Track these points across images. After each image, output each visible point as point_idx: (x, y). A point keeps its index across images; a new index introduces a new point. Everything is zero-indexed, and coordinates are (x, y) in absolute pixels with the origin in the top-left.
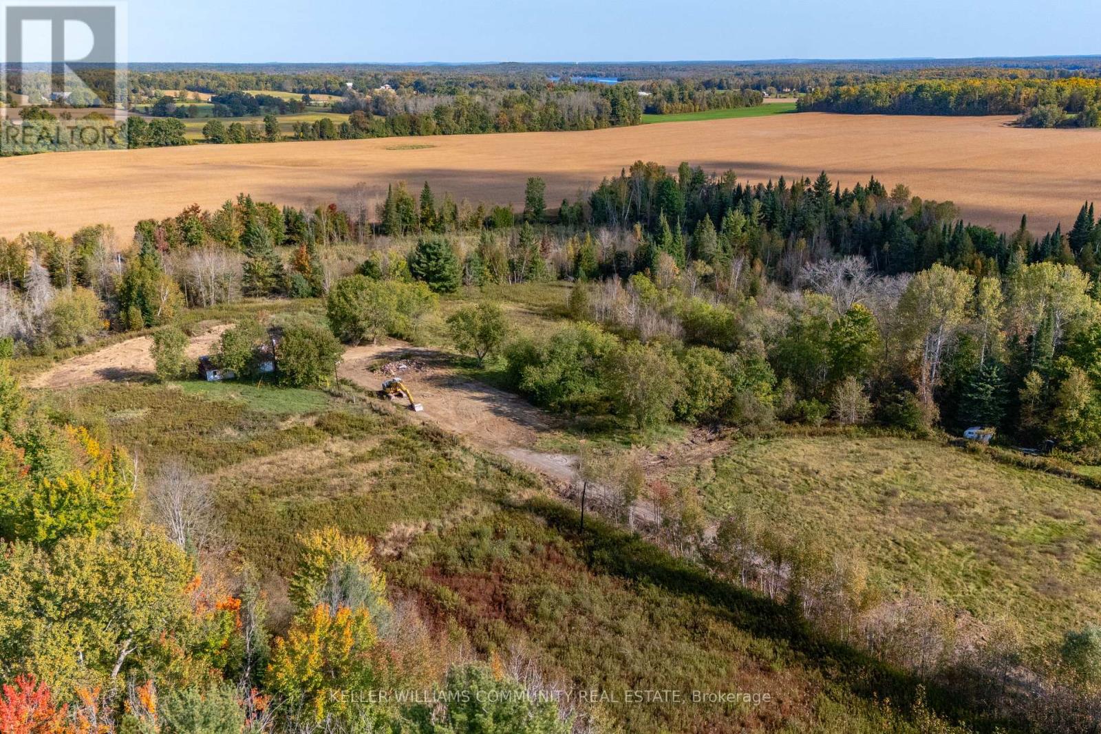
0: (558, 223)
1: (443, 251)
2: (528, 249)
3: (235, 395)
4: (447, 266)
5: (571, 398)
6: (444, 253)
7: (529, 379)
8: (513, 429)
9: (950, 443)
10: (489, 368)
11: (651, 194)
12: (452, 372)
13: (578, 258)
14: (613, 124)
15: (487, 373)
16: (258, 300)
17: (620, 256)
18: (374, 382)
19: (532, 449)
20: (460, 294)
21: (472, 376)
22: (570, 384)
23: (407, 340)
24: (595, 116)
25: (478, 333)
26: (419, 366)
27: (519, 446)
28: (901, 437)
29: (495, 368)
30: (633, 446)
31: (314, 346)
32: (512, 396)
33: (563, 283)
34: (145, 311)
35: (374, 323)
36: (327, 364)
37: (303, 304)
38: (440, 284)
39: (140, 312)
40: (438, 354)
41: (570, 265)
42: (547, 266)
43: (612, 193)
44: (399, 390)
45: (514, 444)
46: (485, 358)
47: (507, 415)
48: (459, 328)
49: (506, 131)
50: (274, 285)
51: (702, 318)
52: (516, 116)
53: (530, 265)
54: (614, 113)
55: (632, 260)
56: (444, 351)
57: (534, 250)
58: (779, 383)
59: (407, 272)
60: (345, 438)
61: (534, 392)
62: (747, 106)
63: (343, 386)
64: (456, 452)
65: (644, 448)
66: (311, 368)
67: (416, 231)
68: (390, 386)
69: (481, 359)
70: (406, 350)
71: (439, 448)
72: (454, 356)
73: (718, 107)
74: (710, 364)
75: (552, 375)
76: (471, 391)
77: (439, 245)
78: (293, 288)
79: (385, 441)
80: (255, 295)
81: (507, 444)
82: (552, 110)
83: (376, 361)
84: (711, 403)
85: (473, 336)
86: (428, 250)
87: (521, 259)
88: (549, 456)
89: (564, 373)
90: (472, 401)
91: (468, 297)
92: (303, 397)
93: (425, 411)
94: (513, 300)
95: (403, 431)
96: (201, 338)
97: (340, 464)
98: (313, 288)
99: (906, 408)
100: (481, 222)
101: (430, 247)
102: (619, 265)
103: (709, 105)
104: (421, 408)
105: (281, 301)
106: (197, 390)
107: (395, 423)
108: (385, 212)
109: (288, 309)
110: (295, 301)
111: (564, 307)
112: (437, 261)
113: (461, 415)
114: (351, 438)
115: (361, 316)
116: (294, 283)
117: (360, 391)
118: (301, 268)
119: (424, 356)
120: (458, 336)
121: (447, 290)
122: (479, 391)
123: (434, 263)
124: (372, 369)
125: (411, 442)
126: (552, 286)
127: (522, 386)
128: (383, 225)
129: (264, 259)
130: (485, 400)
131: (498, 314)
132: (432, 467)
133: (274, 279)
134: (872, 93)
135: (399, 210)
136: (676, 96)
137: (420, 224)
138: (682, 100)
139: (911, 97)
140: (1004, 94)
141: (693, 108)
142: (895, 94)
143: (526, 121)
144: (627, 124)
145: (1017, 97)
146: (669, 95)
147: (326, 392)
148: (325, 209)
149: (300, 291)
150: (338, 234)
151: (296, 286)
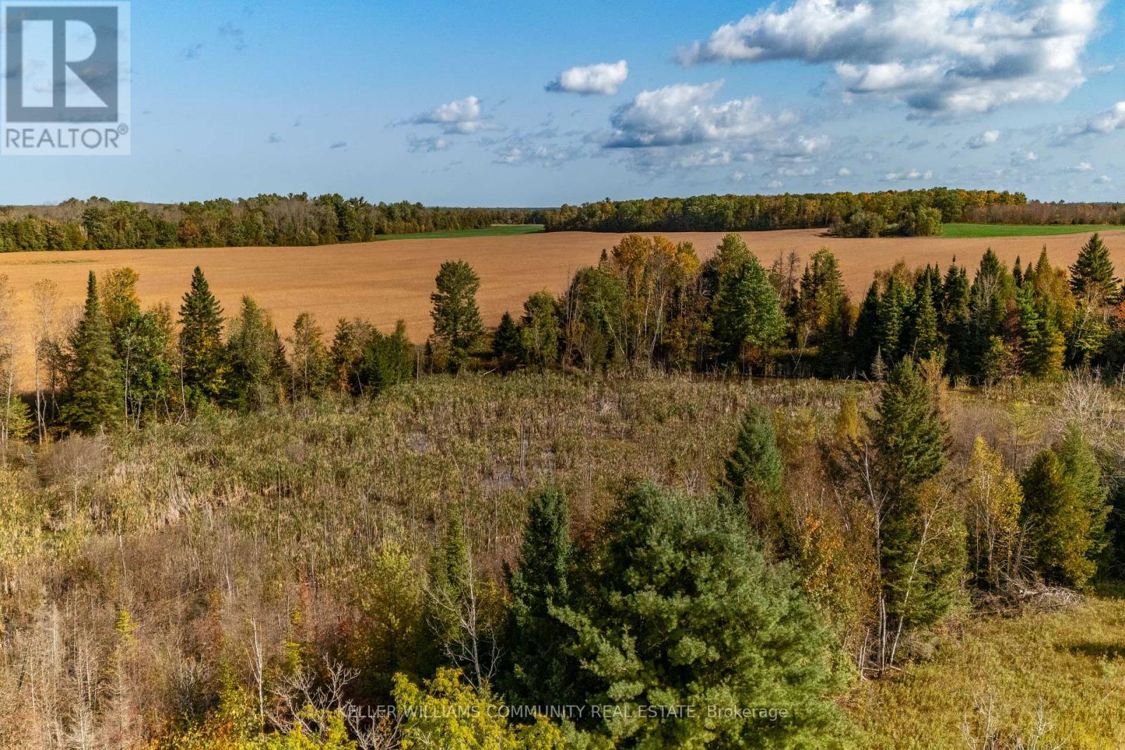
14: (341, 239)
24: (317, 228)
49: (195, 246)
52: (211, 225)
54: (341, 226)
62: (476, 227)
67: (175, 412)
73: (445, 227)
82: (258, 219)
103: (435, 225)
128: (66, 397)
134: (635, 209)
135: (119, 351)
136: (397, 213)
137: (185, 390)
138: (404, 219)
139: (681, 213)
140: (788, 206)
141: (418, 228)
142: (659, 210)
143: (226, 231)
144: (358, 241)
145: (801, 210)
146: (388, 212)
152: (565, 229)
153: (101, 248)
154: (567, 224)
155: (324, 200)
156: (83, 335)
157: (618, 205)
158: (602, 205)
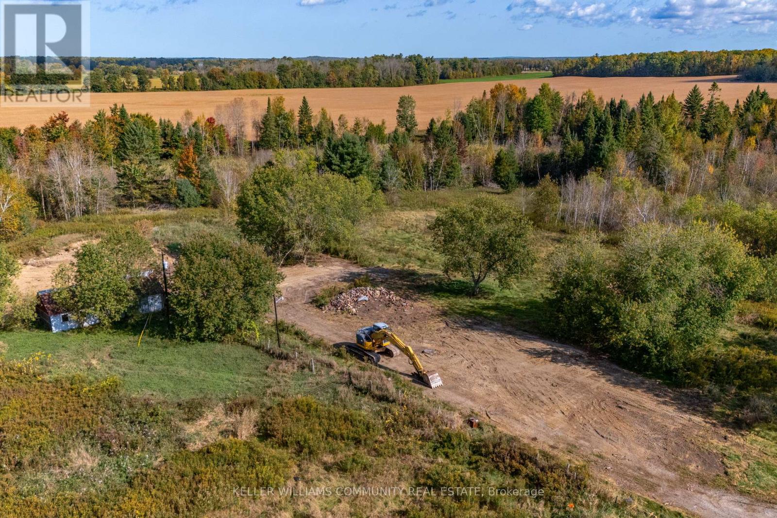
1: (359, 151)
14: (418, 83)
16: (135, 210)
18: (333, 328)
23: (346, 257)
24: (404, 76)
31: (234, 270)
33: (485, 189)
35: (306, 232)
37: (192, 214)
41: (488, 170)
44: (387, 344)
49: (335, 87)
50: (153, 193)
52: (344, 75)
53: (448, 169)
54: (418, 75)
62: (511, 74)
63: (283, 336)
66: (230, 309)
67: (295, 147)
69: (477, 282)
73: (490, 74)
77: (354, 143)
78: (178, 196)
82: (371, 71)
83: (320, 292)
86: (340, 149)
93: (448, 387)
96: (54, 258)
98: (203, 196)
103: (484, 72)
104: (440, 383)
105: (163, 211)
108: (262, 128)
109: (175, 219)
110: (182, 211)
112: (352, 161)
115: (290, 223)
116: (179, 190)
117: (315, 346)
118: (188, 173)
124: (317, 304)
126: (467, 192)
128: (261, 140)
133: (154, 186)
134: (613, 61)
135: (278, 125)
136: (459, 66)
137: (299, 140)
138: (463, 69)
139: (644, 64)
140: (718, 60)
141: (472, 75)
142: (631, 63)
143: (351, 78)
144: (428, 84)
145: (728, 61)
146: (454, 64)
147: (257, 348)
148: (203, 123)
149: (186, 199)
150: (216, 149)
151: (181, 194)
152: (566, 75)
153: (285, 87)
154: (567, 71)
155: (411, 59)
156: (266, 120)
157: (603, 58)
158: (592, 58)
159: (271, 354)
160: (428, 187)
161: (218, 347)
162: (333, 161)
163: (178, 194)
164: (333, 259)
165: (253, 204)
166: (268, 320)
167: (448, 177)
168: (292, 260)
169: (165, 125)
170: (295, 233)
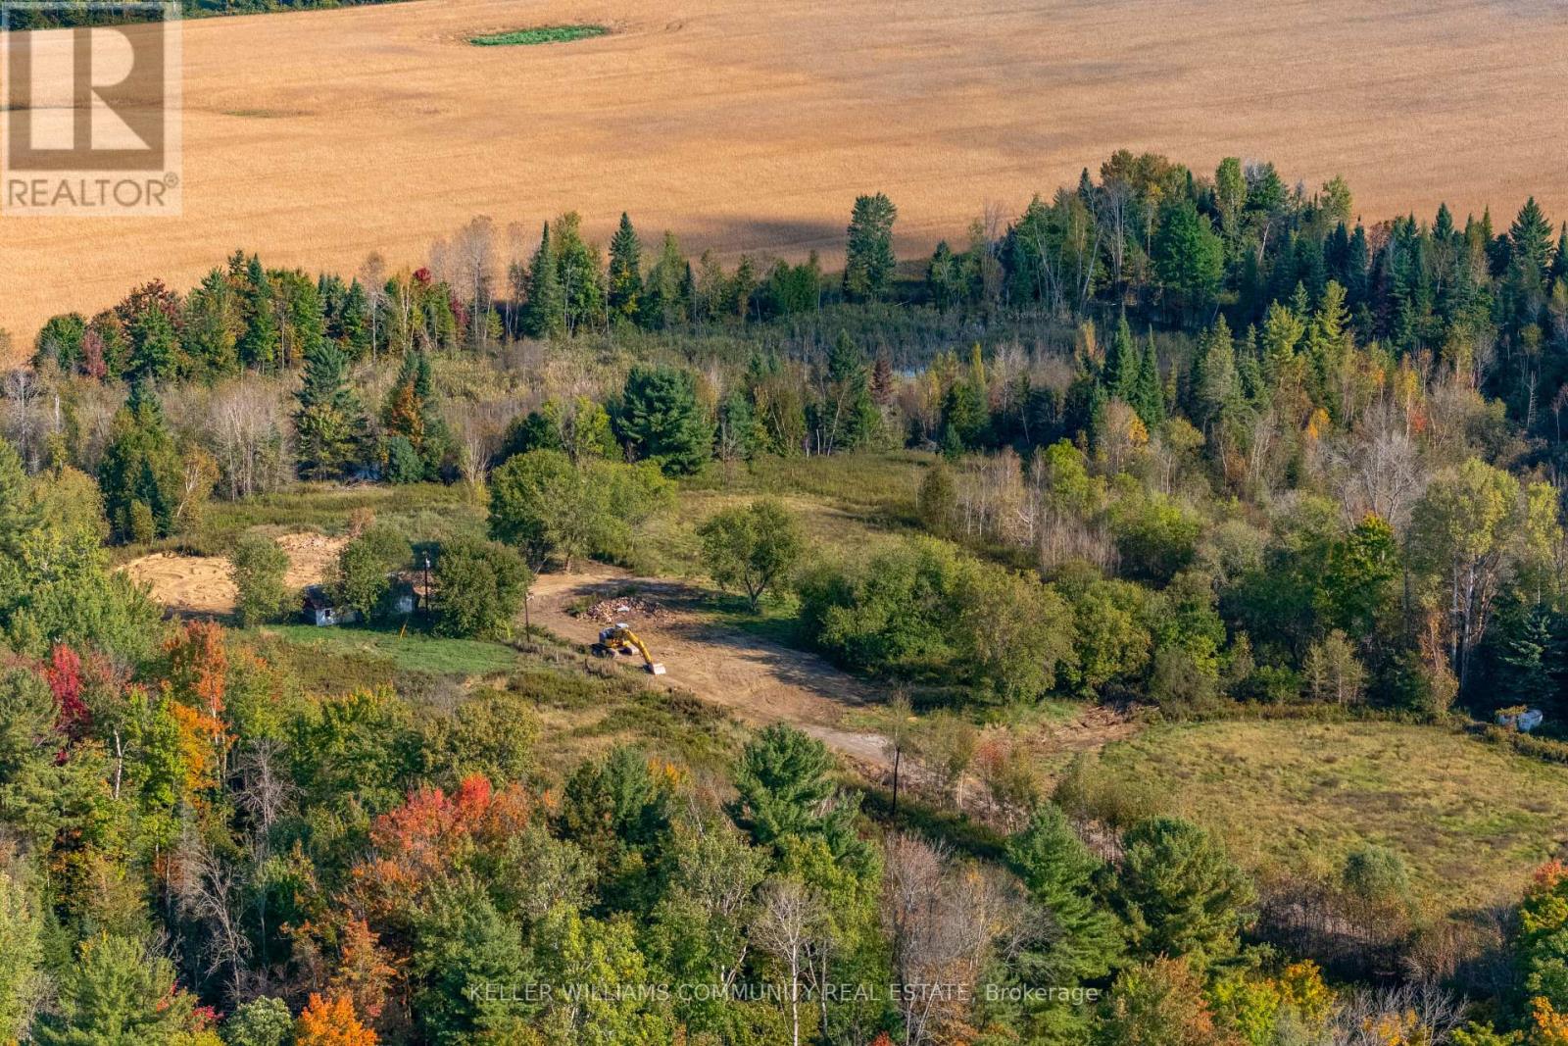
0: (921, 301)
1: (679, 395)
2: (847, 385)
3: (367, 645)
4: (686, 423)
5: (902, 659)
6: (680, 397)
7: (835, 627)
8: (806, 701)
9: (1467, 728)
10: (770, 614)
11: (1149, 230)
12: (706, 618)
13: (950, 402)
15: (767, 623)
16: (326, 486)
17: (1037, 400)
18: (584, 632)
19: (834, 727)
20: (709, 477)
21: (741, 625)
22: (901, 639)
23: (622, 564)
25: (750, 553)
26: (650, 609)
27: (816, 723)
28: (1398, 720)
29: (779, 614)
30: (988, 726)
31: (490, 571)
32: (807, 656)
33: (916, 453)
34: (158, 508)
35: (569, 533)
36: (509, 600)
37: (416, 496)
38: (670, 457)
39: (149, 509)
40: (679, 589)
41: (931, 417)
42: (886, 420)
43: (1054, 230)
44: (626, 643)
45: (808, 719)
46: (761, 598)
47: (800, 683)
48: (718, 544)
50: (350, 457)
51: (1154, 532)
53: (850, 417)
55: (1061, 408)
56: (689, 584)
57: (858, 386)
58: (1231, 641)
59: (608, 434)
60: (556, 707)
61: (842, 647)
63: (533, 637)
64: (723, 726)
65: (1004, 729)
66: (483, 606)
67: (600, 326)
68: (611, 635)
69: (754, 597)
70: (622, 581)
71: (697, 722)
72: (707, 594)
74: (1120, 608)
75: (872, 623)
76: (741, 648)
77: (671, 382)
78: (391, 464)
79: (617, 711)
80: (316, 475)
81: (797, 719)
83: (577, 600)
84: (1118, 667)
85: (742, 558)
86: (648, 391)
87: (832, 405)
88: (859, 736)
89: (890, 620)
90: (744, 663)
91: (725, 485)
92: (475, 652)
93: (669, 674)
94: (813, 491)
95: (643, 699)
97: (560, 737)
98: (427, 465)
99: (1408, 677)
100: (744, 300)
101: (654, 387)
102: (1032, 417)
104: (663, 671)
105: (368, 490)
106: (309, 639)
107: (626, 689)
108: (531, 280)
110: (399, 490)
111: (910, 506)
112: (666, 412)
113: (727, 680)
114: (565, 707)
115: (549, 522)
116: (392, 455)
117: (562, 644)
118: (404, 425)
119: (655, 592)
120: (716, 559)
121: (684, 470)
122: (753, 648)
123: (659, 416)
124: (572, 612)
125: (656, 713)
126: (892, 460)
127: (823, 638)
128: (525, 310)
129: (335, 406)
130: (765, 660)
131: (785, 521)
132: (690, 742)
133: (352, 446)
135: (562, 279)
137: (608, 308)
147: (508, 645)
148: (407, 280)
149: (403, 471)
150: (432, 335)
151: (395, 462)
156: (538, 260)
159: (520, 649)
160: (814, 449)
161: (473, 643)
162: (636, 412)
163: (391, 462)
164: (605, 567)
165: (508, 498)
166: (518, 622)
167: (850, 431)
168: (550, 567)
169: (328, 286)
170: (554, 535)
